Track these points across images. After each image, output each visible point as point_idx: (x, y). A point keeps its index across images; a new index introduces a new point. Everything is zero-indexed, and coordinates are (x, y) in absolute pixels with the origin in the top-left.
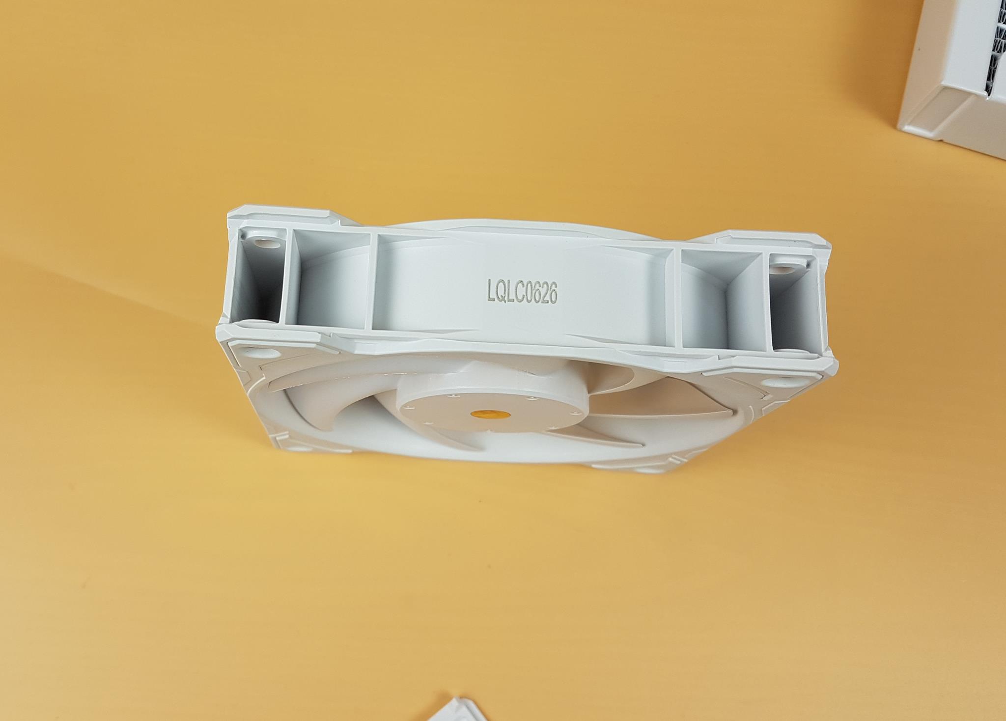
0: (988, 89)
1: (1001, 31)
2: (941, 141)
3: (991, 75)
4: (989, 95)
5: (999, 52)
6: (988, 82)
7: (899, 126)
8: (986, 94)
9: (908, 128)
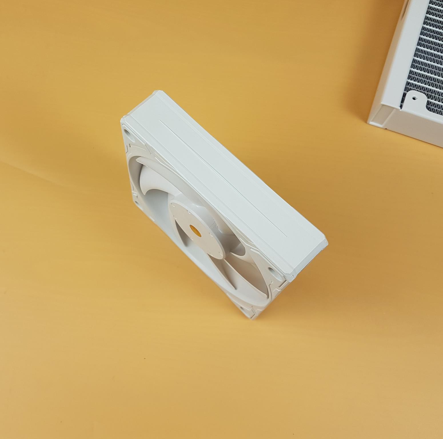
0: (401, 106)
1: (409, 83)
2: (386, 129)
3: (403, 101)
4: (401, 109)
5: (408, 91)
6: (402, 103)
7: (368, 122)
8: (400, 108)
9: (371, 123)
